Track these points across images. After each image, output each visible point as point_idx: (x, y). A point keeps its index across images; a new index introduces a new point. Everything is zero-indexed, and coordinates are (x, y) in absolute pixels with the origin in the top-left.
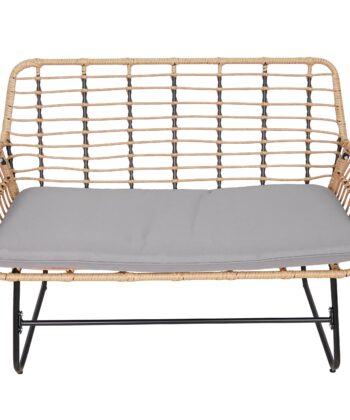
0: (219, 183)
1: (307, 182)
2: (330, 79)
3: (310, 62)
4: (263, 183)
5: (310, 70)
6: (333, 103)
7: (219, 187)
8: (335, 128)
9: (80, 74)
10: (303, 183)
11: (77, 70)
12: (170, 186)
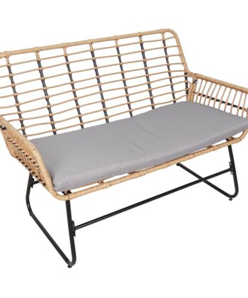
0: (131, 113)
1: (175, 102)
2: (174, 40)
3: (163, 32)
4: (153, 107)
5: (163, 37)
6: (178, 53)
7: (131, 116)
8: (181, 67)
9: (35, 58)
10: (172, 103)
11: (33, 56)
12: (104, 121)
